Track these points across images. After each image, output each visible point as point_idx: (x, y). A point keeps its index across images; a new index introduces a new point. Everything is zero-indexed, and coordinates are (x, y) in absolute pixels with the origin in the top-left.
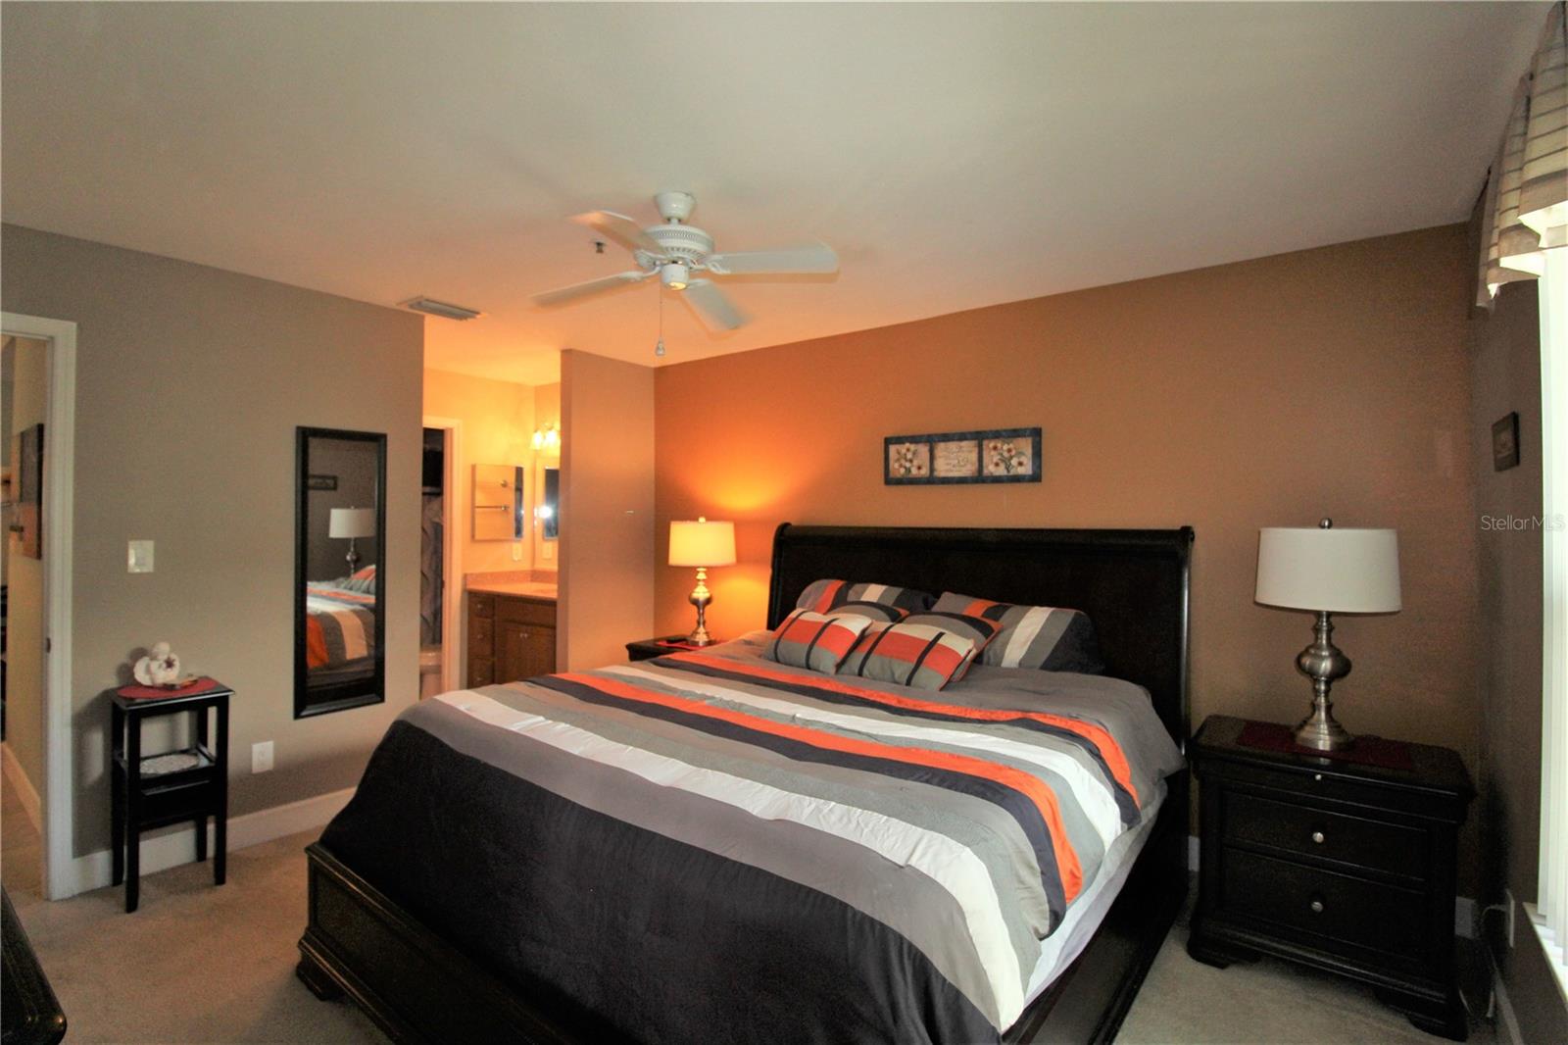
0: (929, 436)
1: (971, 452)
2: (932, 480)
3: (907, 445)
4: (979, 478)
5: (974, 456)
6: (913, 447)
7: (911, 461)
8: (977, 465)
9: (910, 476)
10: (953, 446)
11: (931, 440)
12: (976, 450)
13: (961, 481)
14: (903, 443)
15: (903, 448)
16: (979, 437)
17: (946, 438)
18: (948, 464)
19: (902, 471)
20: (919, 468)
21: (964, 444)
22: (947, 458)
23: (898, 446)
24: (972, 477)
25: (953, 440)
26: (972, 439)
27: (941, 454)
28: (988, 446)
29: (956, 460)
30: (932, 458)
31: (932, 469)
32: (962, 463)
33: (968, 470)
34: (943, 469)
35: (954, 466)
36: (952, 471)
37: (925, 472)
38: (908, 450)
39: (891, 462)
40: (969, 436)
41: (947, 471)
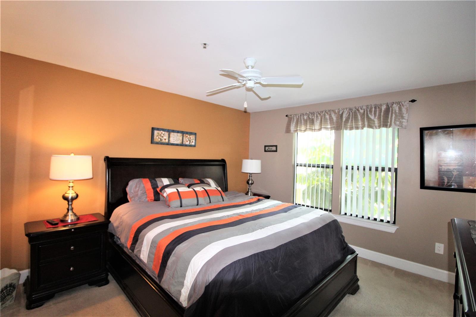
0: (168, 130)
1: (180, 137)
2: (168, 144)
3: (162, 131)
4: (182, 145)
5: (181, 138)
6: (163, 133)
7: (163, 137)
8: (182, 141)
9: (162, 142)
10: (176, 134)
11: (169, 131)
12: (182, 136)
13: (177, 145)
14: (161, 131)
15: (160, 132)
16: (183, 133)
17: (173, 131)
18: (174, 139)
19: (159, 140)
20: (165, 139)
21: (179, 134)
22: (173, 137)
23: (158, 131)
24: (180, 144)
25: (175, 132)
26: (181, 133)
27: (172, 136)
28: (185, 136)
29: (176, 138)
30: (169, 137)
31: (169, 140)
32: (178, 140)
33: (179, 142)
34: (172, 141)
35: (175, 140)
36: (174, 142)
37: (167, 141)
38: (162, 133)
39: (155, 137)
40: (180, 132)
41: (173, 141)
